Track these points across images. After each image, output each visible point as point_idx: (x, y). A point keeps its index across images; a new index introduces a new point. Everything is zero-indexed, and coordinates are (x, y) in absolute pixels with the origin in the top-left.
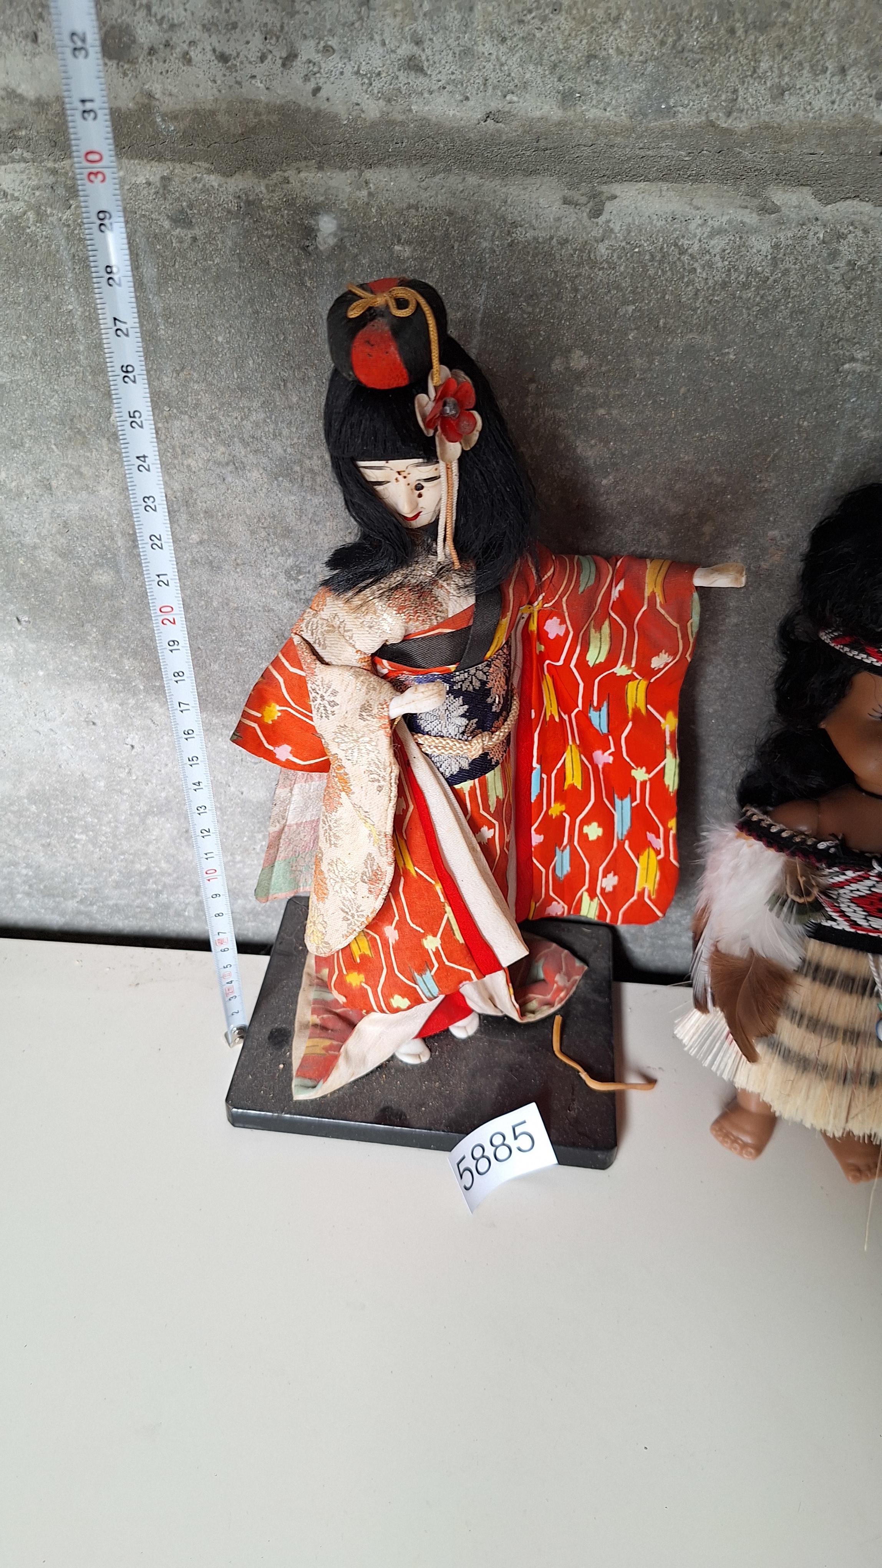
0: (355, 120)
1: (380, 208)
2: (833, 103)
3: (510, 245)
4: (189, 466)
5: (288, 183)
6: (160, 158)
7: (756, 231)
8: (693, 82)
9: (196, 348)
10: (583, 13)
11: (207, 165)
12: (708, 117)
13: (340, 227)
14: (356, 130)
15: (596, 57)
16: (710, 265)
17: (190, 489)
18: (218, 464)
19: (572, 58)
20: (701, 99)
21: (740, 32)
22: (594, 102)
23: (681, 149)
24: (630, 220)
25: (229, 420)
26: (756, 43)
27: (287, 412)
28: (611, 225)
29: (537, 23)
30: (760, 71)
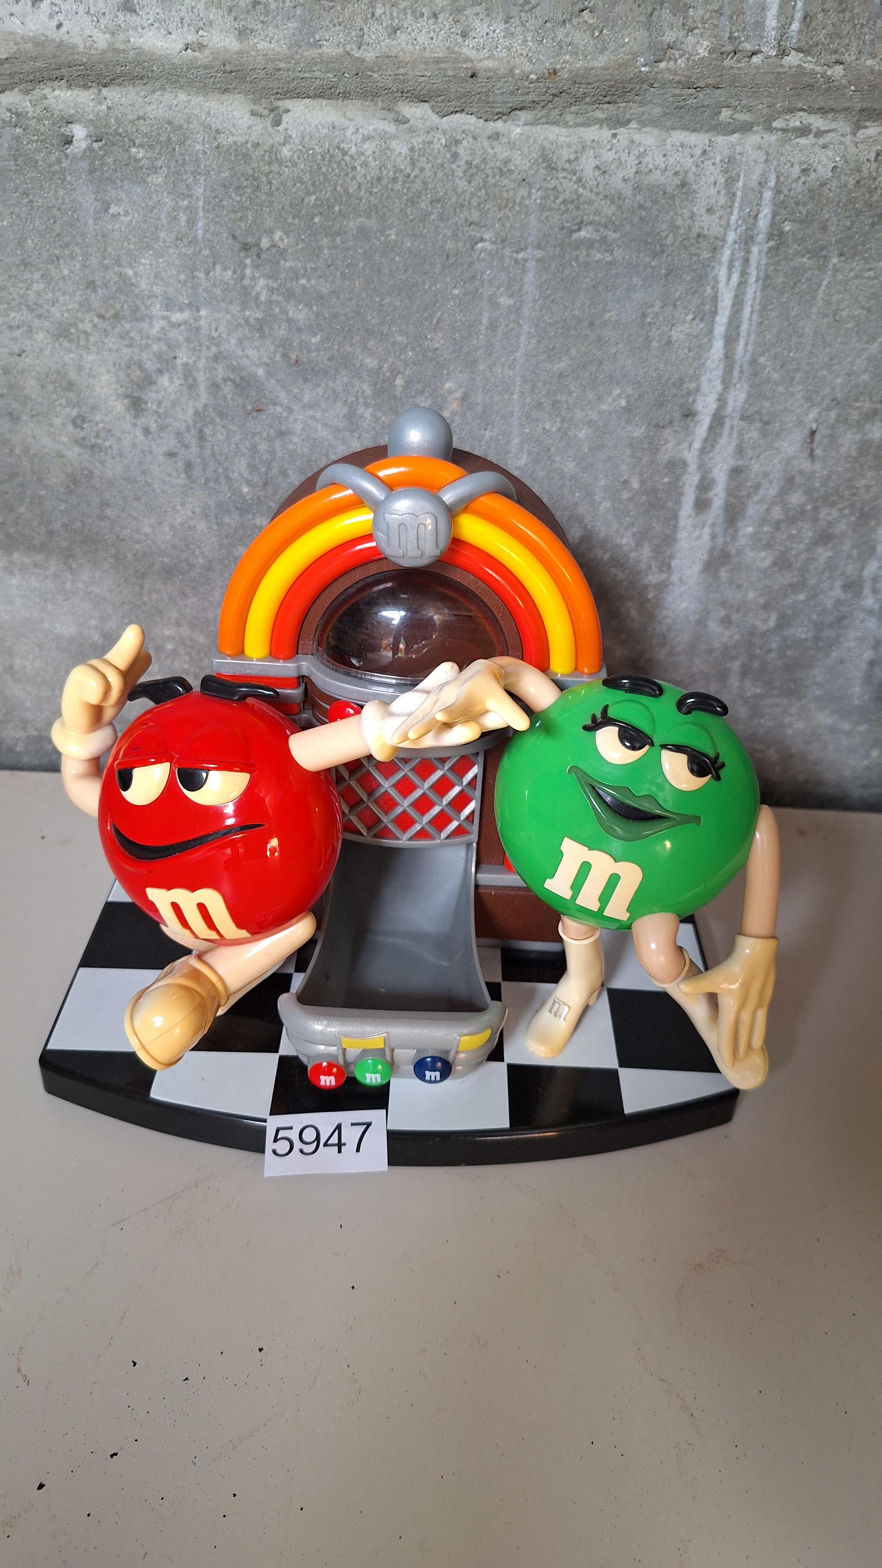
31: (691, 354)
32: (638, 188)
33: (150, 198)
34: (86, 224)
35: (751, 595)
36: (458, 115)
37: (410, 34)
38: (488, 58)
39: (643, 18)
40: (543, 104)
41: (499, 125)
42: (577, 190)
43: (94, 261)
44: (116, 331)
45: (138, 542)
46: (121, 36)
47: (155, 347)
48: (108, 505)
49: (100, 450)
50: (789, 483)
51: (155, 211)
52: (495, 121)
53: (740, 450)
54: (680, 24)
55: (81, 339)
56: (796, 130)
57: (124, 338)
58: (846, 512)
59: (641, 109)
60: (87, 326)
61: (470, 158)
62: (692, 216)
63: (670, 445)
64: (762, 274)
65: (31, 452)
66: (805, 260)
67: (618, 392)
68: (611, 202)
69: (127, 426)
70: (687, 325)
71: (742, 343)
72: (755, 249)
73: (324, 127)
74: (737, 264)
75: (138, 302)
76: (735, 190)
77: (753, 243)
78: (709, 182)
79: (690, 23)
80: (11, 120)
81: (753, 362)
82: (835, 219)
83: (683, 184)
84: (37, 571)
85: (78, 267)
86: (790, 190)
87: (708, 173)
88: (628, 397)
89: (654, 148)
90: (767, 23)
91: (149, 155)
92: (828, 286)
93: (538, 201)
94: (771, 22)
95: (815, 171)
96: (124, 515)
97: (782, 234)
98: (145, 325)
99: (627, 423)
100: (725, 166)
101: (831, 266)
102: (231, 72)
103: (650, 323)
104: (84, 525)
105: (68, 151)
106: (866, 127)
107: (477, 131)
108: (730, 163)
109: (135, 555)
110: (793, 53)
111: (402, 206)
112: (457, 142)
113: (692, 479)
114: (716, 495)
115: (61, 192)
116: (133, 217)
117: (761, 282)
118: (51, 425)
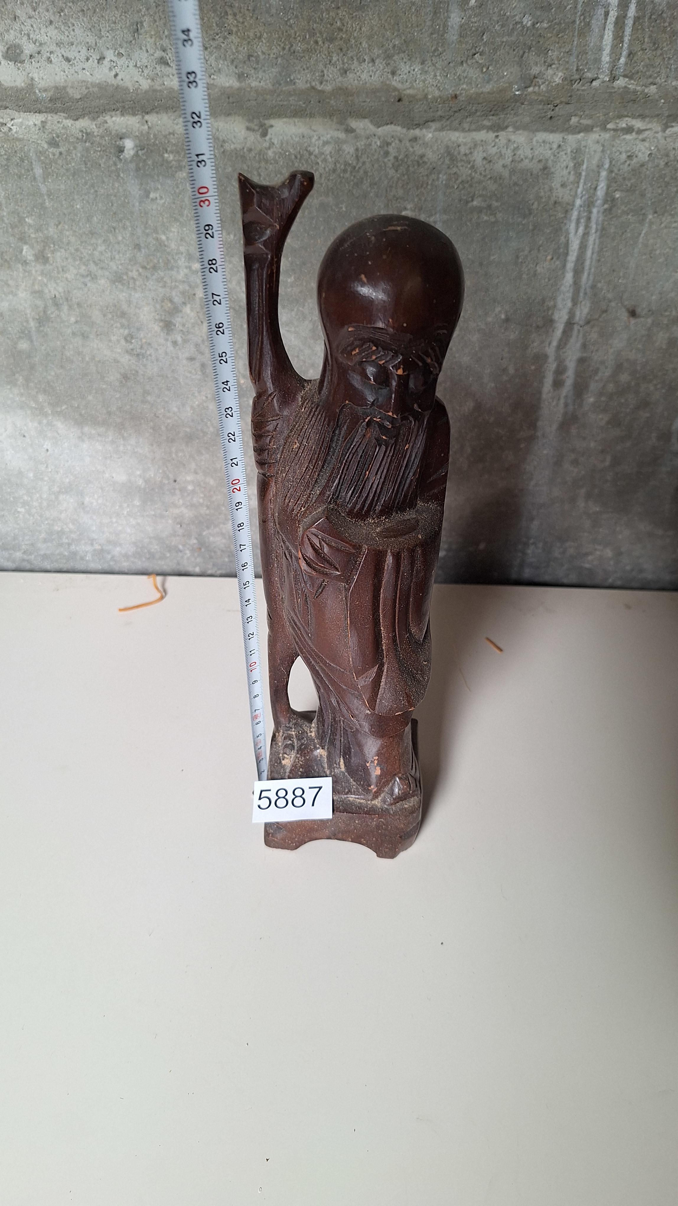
0: (137, 89)
1: (155, 135)
2: (371, 76)
3: (223, 152)
4: (66, 278)
5: (107, 123)
6: (40, 112)
7: (345, 142)
8: (301, 67)
9: (65, 211)
10: (243, 34)
11: (65, 115)
12: (310, 85)
13: (136, 146)
14: (137, 95)
15: (252, 56)
16: (325, 160)
17: (69, 292)
18: (83, 276)
19: (240, 57)
20: (306, 76)
21: (320, 43)
22: (254, 78)
23: (301, 101)
24: (281, 138)
25: (86, 251)
26: (329, 48)
27: (116, 246)
28: (273, 141)
29: (222, 40)
30: (333, 62)
31: (551, 282)
32: (513, 172)
33: (178, 187)
34: (133, 206)
35: (592, 444)
36: (389, 126)
37: (355, 73)
38: (410, 88)
39: (516, 59)
40: (447, 117)
41: (417, 132)
42: (471, 174)
43: (139, 232)
44: (154, 277)
45: (169, 418)
46: (159, 81)
47: (181, 287)
48: (149, 394)
49: (143, 357)
50: (619, 368)
51: (181, 196)
52: (414, 129)
53: (584, 346)
54: (542, 62)
55: (131, 283)
56: (623, 129)
57: (160, 282)
58: (659, 386)
59: (515, 119)
60: (135, 274)
61: (397, 154)
62: (551, 190)
63: (535, 344)
64: (599, 227)
65: (97, 359)
66: (629, 217)
67: (500, 309)
68: (495, 182)
69: (162, 341)
70: (547, 263)
71: (586, 274)
72: (595, 211)
73: (296, 136)
74: (582, 221)
75: (170, 258)
76: (580, 171)
77: (594, 206)
78: (562, 166)
79: (549, 60)
80: (83, 138)
81: (593, 287)
82: (650, 189)
83: (545, 168)
84: (100, 439)
85: (128, 235)
86: (619, 170)
87: (562, 160)
88: (506, 312)
89: (525, 145)
90: (603, 59)
91: (176, 158)
92: (646, 234)
93: (444, 182)
94: (606, 58)
95: (636, 157)
96: (159, 401)
97: (613, 200)
98: (174, 273)
99: (505, 330)
100: (574, 155)
101: (648, 220)
102: (233, 103)
103: (522, 262)
104: (132, 406)
105: (121, 157)
106: (672, 127)
107: (402, 135)
108: (577, 154)
109: (166, 427)
110: (621, 78)
111: (350, 188)
112: (388, 144)
113: (551, 366)
114: (568, 377)
115: (116, 185)
116: (166, 200)
117: (598, 233)
118: (110, 341)
